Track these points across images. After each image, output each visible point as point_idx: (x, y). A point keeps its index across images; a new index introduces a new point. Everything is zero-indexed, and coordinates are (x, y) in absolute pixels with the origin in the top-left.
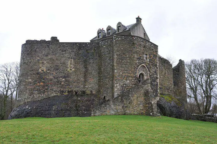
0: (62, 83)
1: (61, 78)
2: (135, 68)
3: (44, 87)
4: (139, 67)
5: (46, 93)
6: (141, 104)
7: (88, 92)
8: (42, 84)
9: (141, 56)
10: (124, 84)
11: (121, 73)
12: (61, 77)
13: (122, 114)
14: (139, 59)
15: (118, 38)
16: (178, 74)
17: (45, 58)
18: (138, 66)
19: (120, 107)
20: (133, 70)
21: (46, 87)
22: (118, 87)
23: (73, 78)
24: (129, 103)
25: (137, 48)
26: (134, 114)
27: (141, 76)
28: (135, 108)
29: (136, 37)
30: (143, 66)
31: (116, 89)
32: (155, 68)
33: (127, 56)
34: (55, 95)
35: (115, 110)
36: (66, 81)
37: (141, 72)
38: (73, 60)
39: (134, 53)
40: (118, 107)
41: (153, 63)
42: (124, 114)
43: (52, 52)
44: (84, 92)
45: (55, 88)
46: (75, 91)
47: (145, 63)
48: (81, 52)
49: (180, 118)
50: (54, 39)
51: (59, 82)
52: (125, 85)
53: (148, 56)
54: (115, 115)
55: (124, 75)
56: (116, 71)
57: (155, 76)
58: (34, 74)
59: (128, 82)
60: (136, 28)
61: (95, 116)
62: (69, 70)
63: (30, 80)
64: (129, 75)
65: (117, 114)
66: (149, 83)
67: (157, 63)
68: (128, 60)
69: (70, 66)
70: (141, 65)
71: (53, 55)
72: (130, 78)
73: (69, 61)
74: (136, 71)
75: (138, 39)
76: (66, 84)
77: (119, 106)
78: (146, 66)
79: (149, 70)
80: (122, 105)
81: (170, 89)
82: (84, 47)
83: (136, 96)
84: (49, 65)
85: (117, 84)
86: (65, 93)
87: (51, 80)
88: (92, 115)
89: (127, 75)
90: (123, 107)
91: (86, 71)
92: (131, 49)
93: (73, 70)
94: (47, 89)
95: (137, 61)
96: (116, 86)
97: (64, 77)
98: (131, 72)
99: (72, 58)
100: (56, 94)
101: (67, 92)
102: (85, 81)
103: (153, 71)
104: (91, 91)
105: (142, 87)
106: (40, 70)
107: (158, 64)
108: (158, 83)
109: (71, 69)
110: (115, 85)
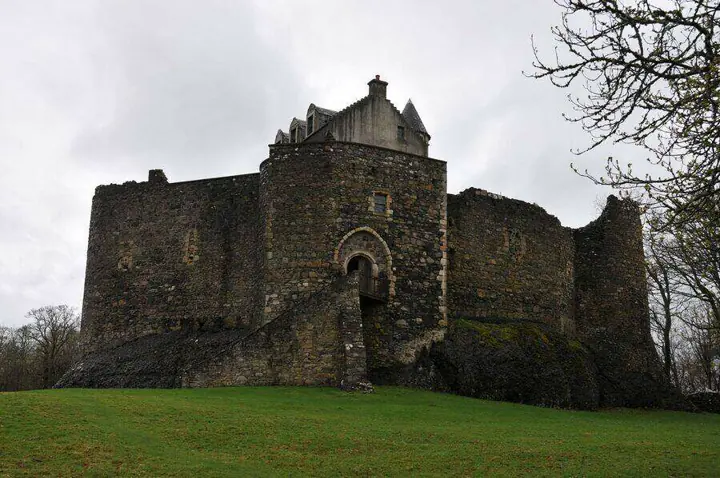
0: (170, 299)
1: (166, 285)
2: (330, 240)
3: (126, 309)
4: (345, 237)
5: (131, 329)
6: (326, 353)
7: (231, 321)
8: (122, 302)
9: (356, 200)
10: (292, 293)
11: (286, 260)
12: (168, 281)
13: (268, 384)
14: (346, 211)
15: (283, 154)
16: (597, 250)
17: (132, 231)
18: (341, 234)
19: (263, 363)
20: (321, 248)
21: (132, 312)
22: (275, 303)
23: (195, 282)
24: (290, 351)
25: (340, 179)
26: (304, 384)
27: (362, 265)
28: (307, 366)
29: (335, 146)
30: (364, 232)
31: (268, 310)
32: (427, 236)
33: (307, 206)
34: (151, 331)
35: (248, 373)
36: (179, 291)
37: (356, 252)
38: (195, 231)
39: (328, 195)
40: (255, 363)
41: (412, 219)
42: (273, 385)
43: (150, 213)
44: (220, 322)
45: (151, 312)
46: (198, 320)
47: (371, 223)
48: (215, 206)
50: (157, 176)
51: (162, 295)
52: (294, 297)
53: (389, 200)
54: (247, 384)
55: (293, 264)
56: (270, 255)
57: (423, 260)
58: (105, 277)
59: (306, 284)
60: (358, 114)
61: (190, 387)
62: (185, 259)
63: (97, 294)
64: (309, 263)
65: (252, 383)
66: (355, 286)
67: (439, 218)
68: (309, 217)
69: (191, 249)
70: (353, 231)
71: (151, 220)
72: (312, 274)
73: (188, 235)
74: (333, 250)
75: (344, 150)
76: (179, 300)
77: (259, 358)
78: (375, 233)
79: (392, 246)
80: (269, 356)
81: (542, 302)
82: (224, 190)
83: (310, 327)
84: (139, 251)
85: (272, 292)
86: (174, 326)
87: (144, 290)
88: (184, 385)
89: (302, 263)
90: (270, 361)
91: (228, 260)
92: (319, 184)
93: (197, 258)
94: (133, 317)
95: (339, 220)
96: (270, 299)
97: (175, 282)
98: (314, 255)
99: (193, 227)
100: (153, 328)
101: (179, 323)
102: (225, 289)
103: (412, 242)
104: (239, 319)
105: (333, 300)
106: (120, 266)
107: (444, 222)
108: (439, 283)
109: (191, 258)
110: (267, 298)
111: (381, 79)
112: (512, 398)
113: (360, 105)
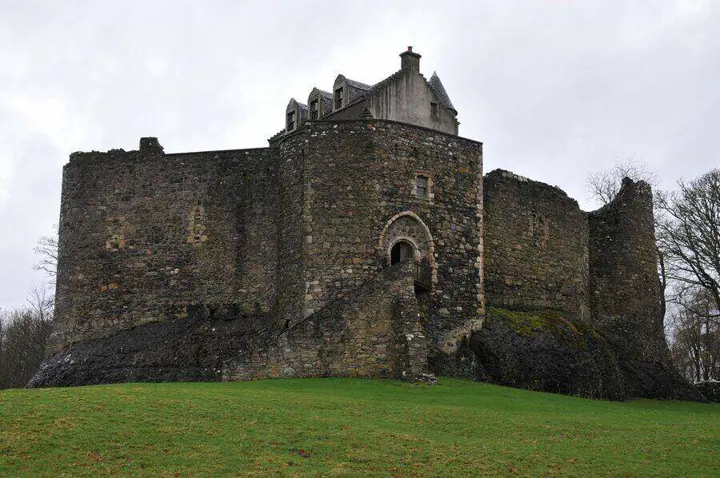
0: (173, 283)
1: (168, 268)
2: (375, 225)
3: (118, 295)
4: (390, 222)
5: (125, 315)
6: (381, 343)
7: (247, 307)
8: (113, 286)
9: (399, 183)
10: (334, 281)
11: (327, 245)
12: (169, 263)
13: (318, 376)
14: (390, 195)
15: (320, 131)
16: (612, 234)
17: (121, 205)
18: (385, 219)
19: (313, 354)
20: (367, 232)
21: (127, 297)
22: (315, 290)
23: (202, 265)
24: (342, 341)
25: (382, 160)
26: (358, 376)
27: (403, 252)
28: (359, 356)
29: (378, 124)
30: (406, 216)
31: (309, 297)
32: (465, 221)
33: (349, 188)
34: (151, 319)
35: (296, 364)
36: (184, 274)
37: (399, 238)
38: (202, 209)
39: (371, 177)
40: (304, 354)
41: (452, 203)
42: (324, 376)
43: (143, 187)
44: (235, 309)
45: (150, 298)
46: (208, 306)
47: (415, 207)
48: (225, 180)
49: (565, 392)
50: (150, 145)
51: (163, 279)
52: (338, 284)
53: (430, 183)
54: (296, 376)
55: (336, 249)
56: (310, 239)
57: (462, 246)
58: (90, 258)
59: (350, 271)
61: (231, 380)
62: (190, 239)
63: (81, 277)
64: (353, 249)
65: (302, 375)
66: (410, 274)
67: (476, 202)
68: (352, 199)
69: (196, 228)
70: (397, 216)
71: (145, 194)
72: (356, 260)
73: (193, 213)
74: (378, 235)
75: (387, 128)
76: (185, 284)
77: (308, 348)
78: (418, 218)
79: (434, 231)
80: (318, 347)
81: (564, 289)
82: (235, 164)
83: (362, 315)
84: (132, 229)
85: (313, 279)
86: (179, 312)
87: (140, 274)
88: (224, 377)
89: (345, 249)
90: (320, 352)
91: (242, 242)
92: (361, 165)
93: (204, 238)
94: (127, 303)
95: (383, 203)
96: (311, 287)
97: (178, 264)
98: (358, 240)
99: (199, 203)
100: (154, 316)
101: (185, 309)
102: (240, 273)
103: (451, 228)
104: (257, 305)
105: (386, 289)
106: (108, 246)
107: (480, 207)
108: (477, 270)
109: (198, 238)
110: (308, 284)
111: (414, 51)
112: (550, 388)
113: (395, 79)
